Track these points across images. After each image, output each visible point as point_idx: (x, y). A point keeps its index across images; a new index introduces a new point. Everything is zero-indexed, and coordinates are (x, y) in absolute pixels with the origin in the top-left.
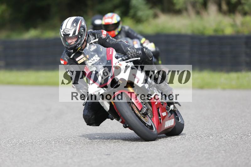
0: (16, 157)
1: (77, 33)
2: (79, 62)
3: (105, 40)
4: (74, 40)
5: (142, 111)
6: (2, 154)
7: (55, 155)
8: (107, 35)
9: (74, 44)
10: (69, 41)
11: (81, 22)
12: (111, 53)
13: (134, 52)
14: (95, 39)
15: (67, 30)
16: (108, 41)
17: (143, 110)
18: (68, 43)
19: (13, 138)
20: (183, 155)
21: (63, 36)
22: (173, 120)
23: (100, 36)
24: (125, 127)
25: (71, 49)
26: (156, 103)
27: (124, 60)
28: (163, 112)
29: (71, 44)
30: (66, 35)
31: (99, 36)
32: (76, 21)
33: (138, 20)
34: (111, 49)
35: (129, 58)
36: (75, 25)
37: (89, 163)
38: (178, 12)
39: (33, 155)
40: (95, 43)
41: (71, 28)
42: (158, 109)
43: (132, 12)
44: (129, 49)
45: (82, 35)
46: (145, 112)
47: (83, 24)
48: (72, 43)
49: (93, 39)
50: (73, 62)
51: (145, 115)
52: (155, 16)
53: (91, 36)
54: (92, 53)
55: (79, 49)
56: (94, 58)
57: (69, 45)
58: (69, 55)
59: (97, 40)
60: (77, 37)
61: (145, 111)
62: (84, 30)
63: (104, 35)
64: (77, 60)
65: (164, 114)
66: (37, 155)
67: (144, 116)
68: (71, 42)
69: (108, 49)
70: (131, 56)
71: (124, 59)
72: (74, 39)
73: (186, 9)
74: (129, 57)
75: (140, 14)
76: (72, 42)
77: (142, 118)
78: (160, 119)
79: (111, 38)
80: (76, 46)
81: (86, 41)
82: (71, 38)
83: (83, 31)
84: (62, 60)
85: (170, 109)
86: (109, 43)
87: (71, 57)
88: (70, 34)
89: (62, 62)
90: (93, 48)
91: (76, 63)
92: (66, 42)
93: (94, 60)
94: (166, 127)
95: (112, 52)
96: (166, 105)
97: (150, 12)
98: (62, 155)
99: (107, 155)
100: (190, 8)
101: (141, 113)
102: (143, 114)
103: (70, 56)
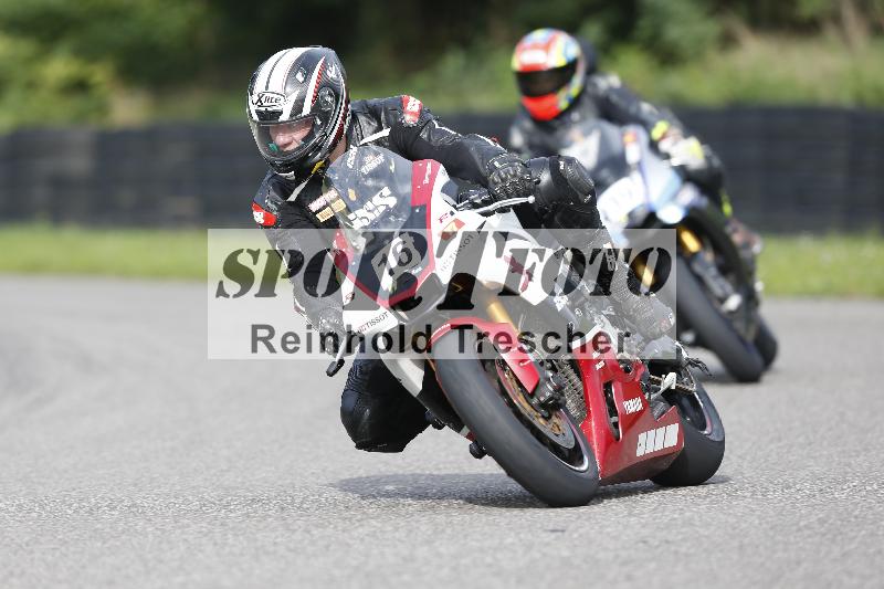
0: (236, 535)
1: (307, 110)
2: (322, 217)
3: (413, 132)
4: (299, 135)
5: (537, 393)
6: (188, 526)
7: (373, 529)
8: (421, 113)
9: (298, 149)
10: (281, 139)
11: (325, 67)
12: (427, 181)
13: (515, 176)
14: (380, 129)
15: (271, 95)
16: (424, 135)
17: (542, 390)
18: (278, 147)
19: (225, 468)
20: (824, 535)
21: (256, 117)
22: (674, 429)
23: (396, 117)
24: (478, 453)
25: (287, 166)
26: (599, 366)
27: (475, 206)
28: (627, 398)
29: (287, 149)
30: (268, 118)
31: (392, 119)
32: (305, 65)
33: (667, 57)
34: (429, 164)
35: (495, 198)
36: (300, 77)
37: (489, 560)
38: (807, 28)
39: (294, 531)
40: (378, 142)
41: (288, 89)
42: (607, 386)
43: (644, 25)
44: (497, 164)
45: (326, 117)
46: (551, 399)
47: (334, 72)
48: (289, 144)
49: (371, 130)
50: (297, 215)
51: (552, 407)
52: (728, 41)
53: (362, 119)
54: (370, 183)
55: (317, 166)
56: (376, 199)
57: (280, 150)
58: (285, 189)
59: (386, 132)
60: (309, 121)
61: (548, 394)
62: (337, 96)
63: (412, 113)
64: (314, 206)
65: (633, 406)
66: (309, 532)
67: (546, 415)
68: (287, 140)
69: (420, 163)
70: (504, 190)
71: (478, 201)
72: (298, 129)
73: (837, 19)
74: (494, 196)
75: (674, 33)
76: (291, 140)
77: (540, 423)
78: (616, 425)
79: (437, 127)
80: (306, 157)
81: (346, 138)
82: (287, 127)
83: (329, 99)
84: (257, 210)
85: (663, 388)
86: (428, 142)
87: (292, 198)
88: (281, 113)
89: (259, 217)
90: (372, 162)
91: (311, 221)
92: (271, 142)
93: (376, 207)
94: (640, 452)
95: (433, 177)
96: (645, 370)
97: (710, 28)
98: (397, 529)
99: (553, 531)
100: (849, 13)
101: (535, 401)
102: (543, 405)
103: (286, 195)
